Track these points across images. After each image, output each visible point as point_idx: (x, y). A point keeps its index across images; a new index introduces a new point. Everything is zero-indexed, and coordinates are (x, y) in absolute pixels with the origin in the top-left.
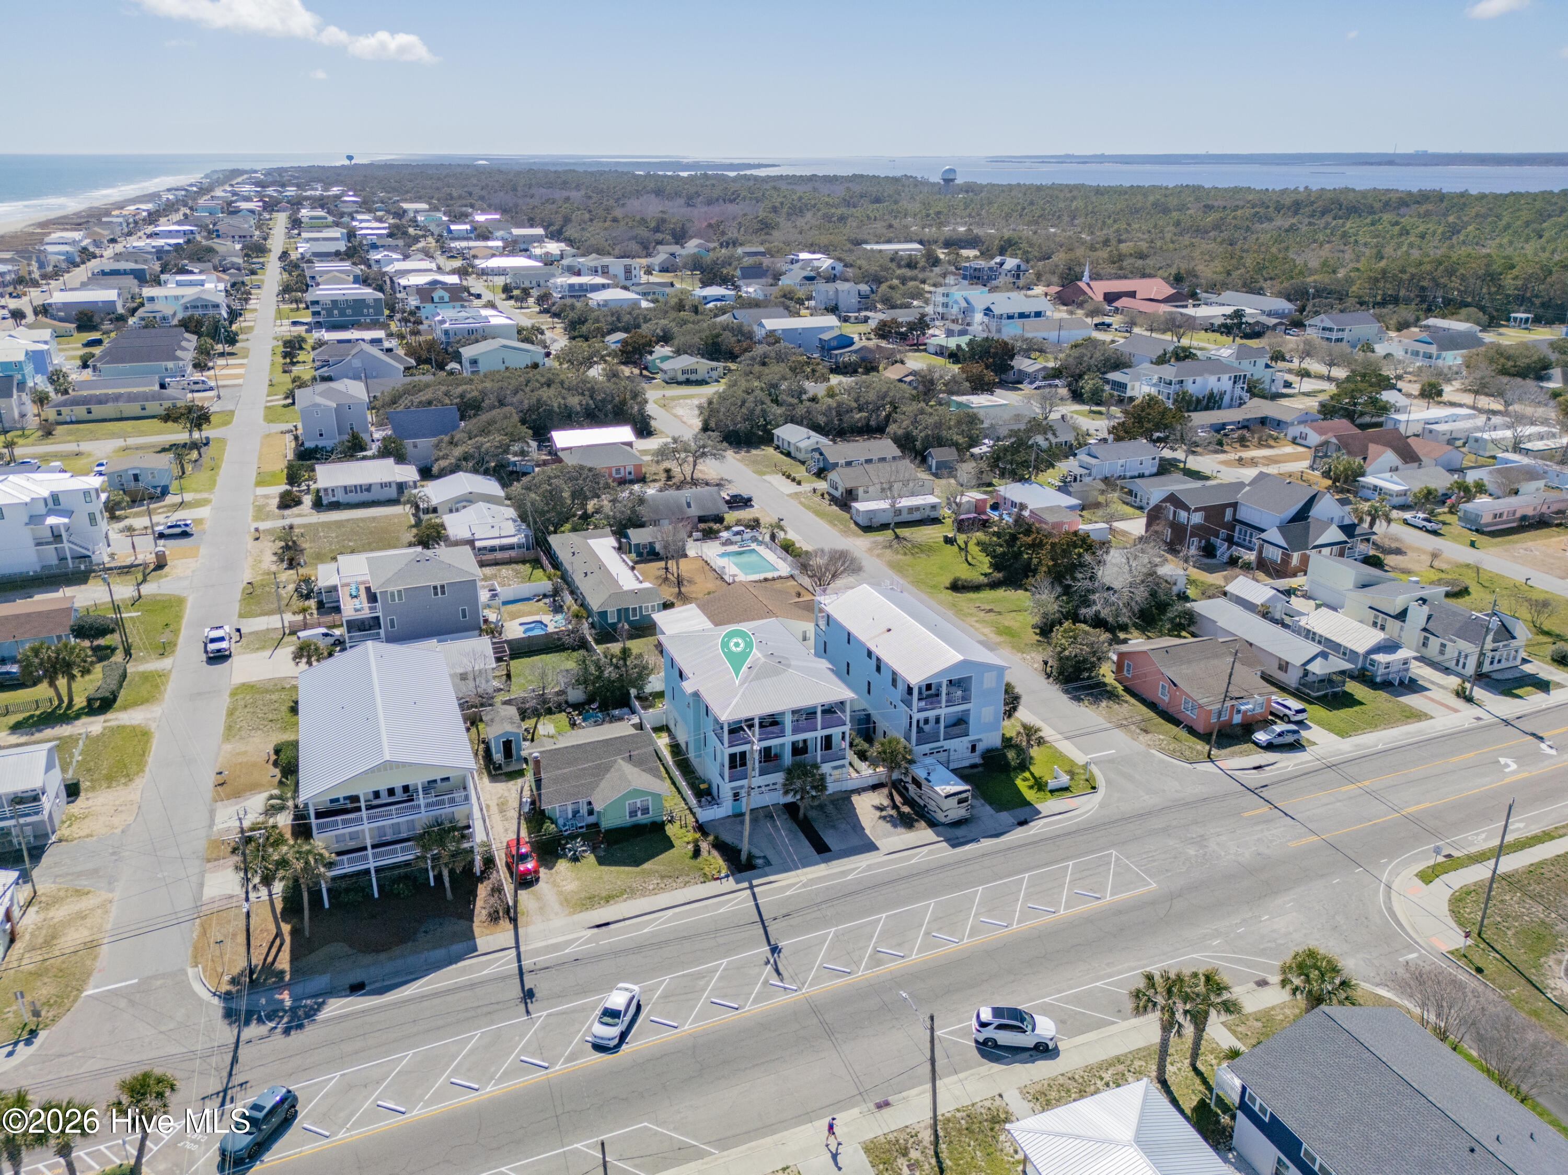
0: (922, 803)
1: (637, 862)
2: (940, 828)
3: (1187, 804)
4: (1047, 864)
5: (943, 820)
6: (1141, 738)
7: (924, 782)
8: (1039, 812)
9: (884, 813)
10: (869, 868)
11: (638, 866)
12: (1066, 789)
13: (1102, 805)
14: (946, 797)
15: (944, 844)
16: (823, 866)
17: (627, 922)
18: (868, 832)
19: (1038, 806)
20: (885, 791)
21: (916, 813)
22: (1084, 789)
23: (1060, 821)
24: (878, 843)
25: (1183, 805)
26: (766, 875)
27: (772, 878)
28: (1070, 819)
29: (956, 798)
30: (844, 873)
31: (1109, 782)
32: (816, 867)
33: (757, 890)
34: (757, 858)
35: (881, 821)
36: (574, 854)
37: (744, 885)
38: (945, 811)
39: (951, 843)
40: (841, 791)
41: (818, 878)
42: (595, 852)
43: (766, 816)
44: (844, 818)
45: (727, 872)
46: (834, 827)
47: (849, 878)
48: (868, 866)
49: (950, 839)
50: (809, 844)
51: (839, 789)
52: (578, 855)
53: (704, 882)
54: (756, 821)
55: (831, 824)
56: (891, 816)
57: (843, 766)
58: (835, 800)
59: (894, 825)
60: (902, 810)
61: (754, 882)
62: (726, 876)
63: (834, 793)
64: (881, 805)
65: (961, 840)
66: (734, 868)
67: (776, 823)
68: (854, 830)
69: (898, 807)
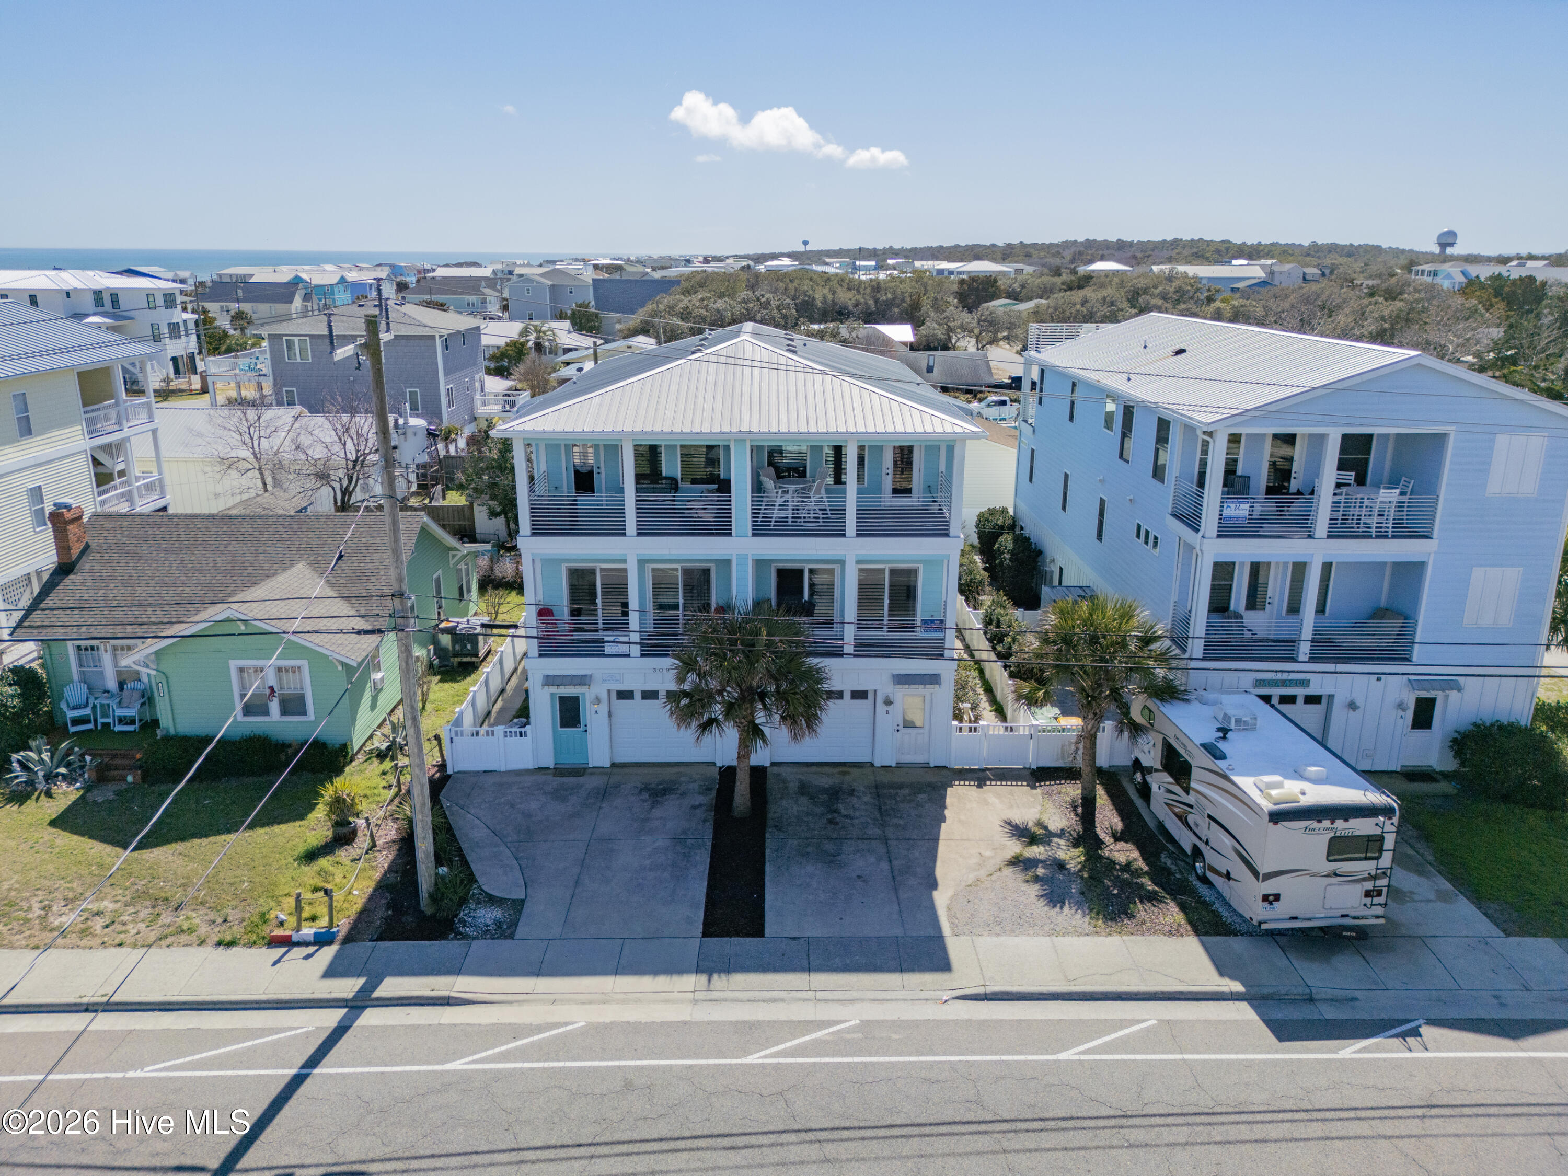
0: (1186, 841)
2: (1237, 944)
5: (1256, 911)
7: (1199, 760)
9: (1037, 851)
10: (867, 1032)
14: (1276, 817)
15: (1244, 1012)
16: (690, 982)
18: (941, 898)
20: (1073, 791)
21: (1159, 874)
24: (956, 947)
27: (462, 985)
29: (1325, 831)
30: (749, 1036)
32: (661, 983)
33: (370, 1018)
34: (492, 900)
35: (1009, 871)
36: (31, 783)
37: (348, 987)
38: (1269, 876)
39: (1277, 1014)
40: (926, 767)
41: (635, 1028)
42: (88, 788)
43: (646, 788)
44: (885, 840)
45: (343, 925)
46: (832, 860)
47: (753, 1059)
48: (866, 1025)
49: (1264, 998)
50: (699, 889)
51: (920, 759)
52: (41, 785)
53: (231, 944)
54: (604, 794)
55: (829, 847)
56: (1061, 866)
57: (933, 679)
58: (892, 786)
59: (1055, 898)
60: (1106, 853)
61: (390, 987)
62: (322, 940)
63: (899, 766)
64: (1040, 824)
65: (1330, 1013)
66: (381, 914)
67: (657, 812)
68: (895, 881)
69: (1099, 843)
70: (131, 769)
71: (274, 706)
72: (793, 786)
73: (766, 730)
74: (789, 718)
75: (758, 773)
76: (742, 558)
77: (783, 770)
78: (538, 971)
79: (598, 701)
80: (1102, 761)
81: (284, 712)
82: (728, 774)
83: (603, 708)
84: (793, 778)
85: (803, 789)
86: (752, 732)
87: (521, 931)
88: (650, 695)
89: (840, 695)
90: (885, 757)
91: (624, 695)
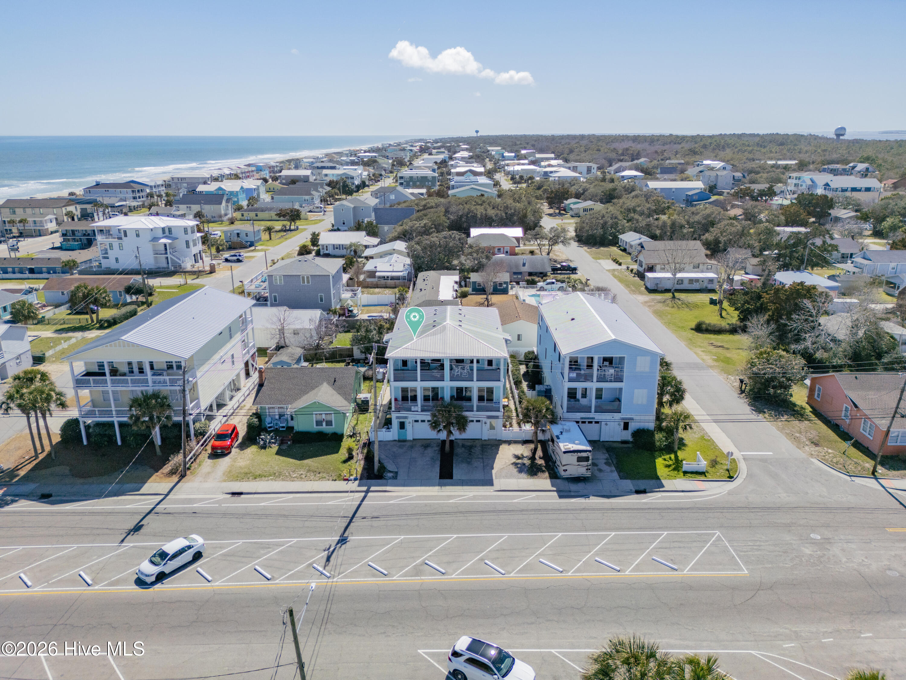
0: (554, 457)
1: (302, 457)
2: (557, 481)
3: (827, 508)
4: (641, 529)
5: (562, 474)
6: (807, 448)
7: (556, 439)
8: (663, 486)
9: (519, 461)
10: (474, 497)
11: (300, 460)
12: (702, 473)
13: (730, 493)
14: (565, 452)
15: (555, 494)
16: (437, 488)
17: (256, 496)
18: (494, 472)
19: (664, 482)
20: (532, 446)
21: (547, 466)
22: (721, 476)
23: (680, 497)
24: (495, 481)
25: (821, 508)
26: (386, 485)
27: (388, 488)
28: (690, 497)
29: (576, 456)
30: (450, 497)
31: (750, 476)
32: (431, 488)
33: (370, 494)
34: (390, 472)
35: (511, 466)
36: (265, 444)
37: (365, 488)
38: (564, 465)
39: (562, 494)
40: (496, 440)
41: (426, 496)
42: (280, 445)
43: (423, 446)
44: (483, 458)
45: (359, 477)
46: (469, 463)
47: (451, 501)
48: (474, 496)
49: (560, 491)
50: (438, 470)
51: (494, 438)
52: (267, 445)
53: (335, 480)
54: (412, 447)
55: (469, 460)
56: (524, 464)
57: (497, 417)
58: (486, 445)
59: (520, 471)
60: (536, 461)
61: (372, 488)
62: (355, 479)
63: (489, 440)
64: (522, 455)
65: (573, 494)
66: (365, 475)
67: (426, 452)
68: (484, 468)
69: (535, 459)
70: (289, 440)
71: (324, 424)
72: (461, 445)
73: (453, 432)
74: (459, 429)
75: (452, 442)
76: (447, 386)
77: (458, 441)
78: (404, 485)
79: (410, 423)
80: (539, 439)
81: (327, 425)
82: (444, 442)
83: (411, 425)
84: (460, 443)
85: (463, 446)
86: (450, 433)
87: (398, 478)
88: (423, 421)
89: (472, 421)
90: (485, 437)
91: (417, 421)
